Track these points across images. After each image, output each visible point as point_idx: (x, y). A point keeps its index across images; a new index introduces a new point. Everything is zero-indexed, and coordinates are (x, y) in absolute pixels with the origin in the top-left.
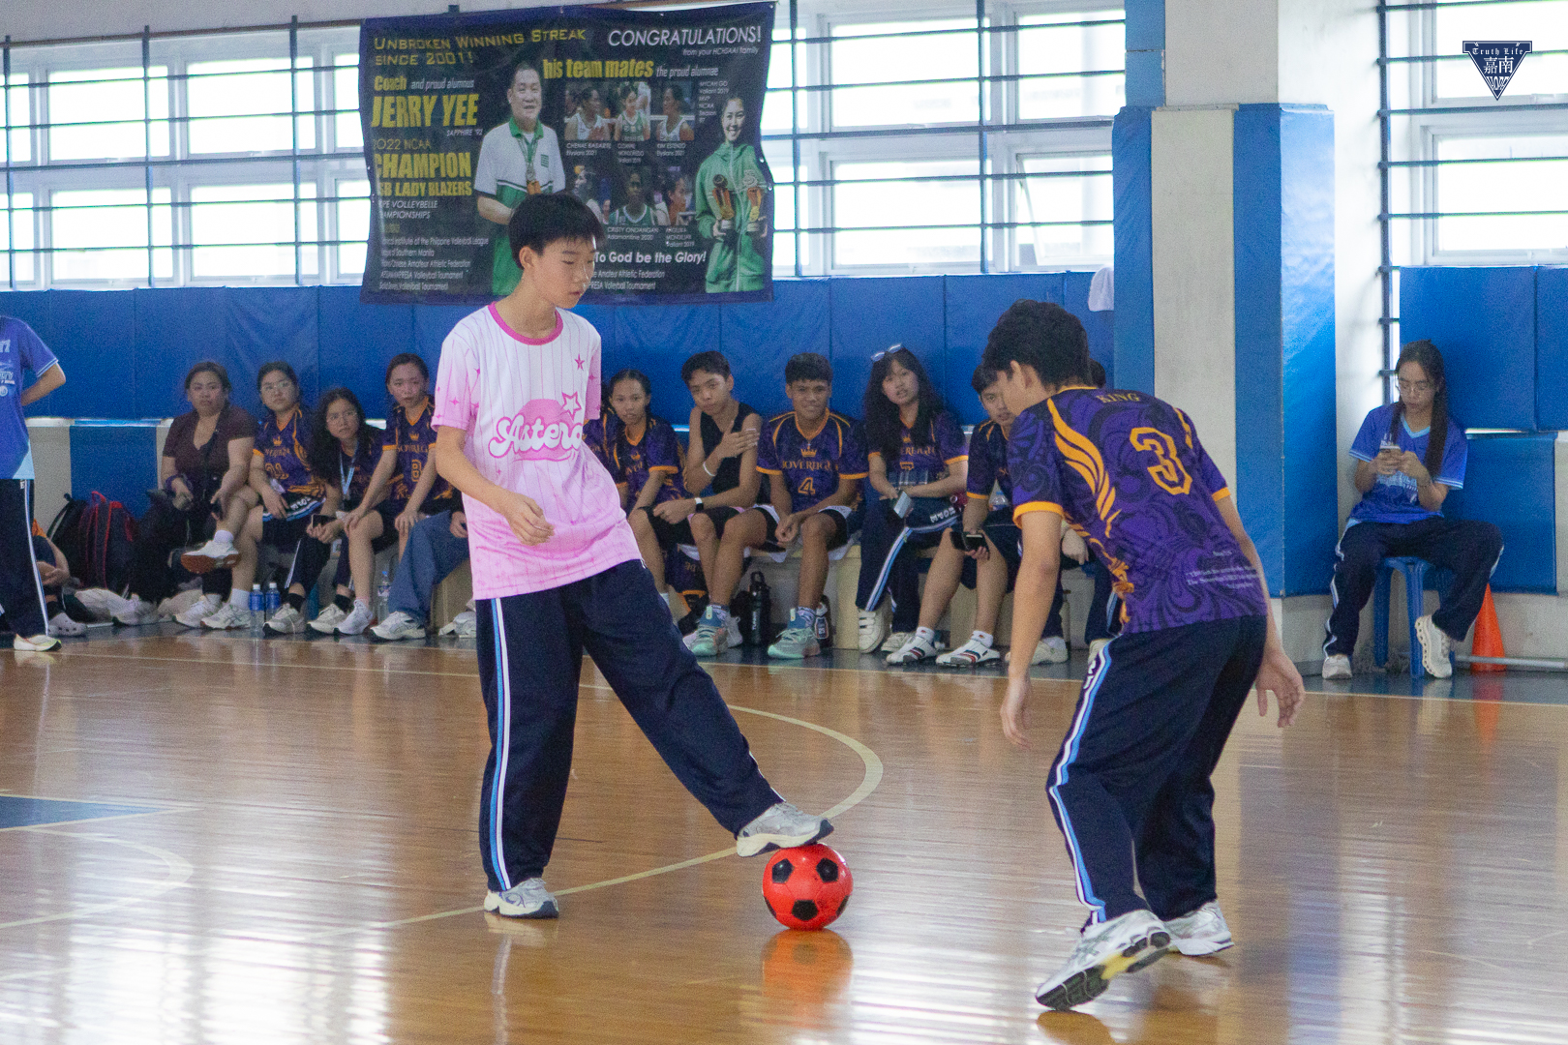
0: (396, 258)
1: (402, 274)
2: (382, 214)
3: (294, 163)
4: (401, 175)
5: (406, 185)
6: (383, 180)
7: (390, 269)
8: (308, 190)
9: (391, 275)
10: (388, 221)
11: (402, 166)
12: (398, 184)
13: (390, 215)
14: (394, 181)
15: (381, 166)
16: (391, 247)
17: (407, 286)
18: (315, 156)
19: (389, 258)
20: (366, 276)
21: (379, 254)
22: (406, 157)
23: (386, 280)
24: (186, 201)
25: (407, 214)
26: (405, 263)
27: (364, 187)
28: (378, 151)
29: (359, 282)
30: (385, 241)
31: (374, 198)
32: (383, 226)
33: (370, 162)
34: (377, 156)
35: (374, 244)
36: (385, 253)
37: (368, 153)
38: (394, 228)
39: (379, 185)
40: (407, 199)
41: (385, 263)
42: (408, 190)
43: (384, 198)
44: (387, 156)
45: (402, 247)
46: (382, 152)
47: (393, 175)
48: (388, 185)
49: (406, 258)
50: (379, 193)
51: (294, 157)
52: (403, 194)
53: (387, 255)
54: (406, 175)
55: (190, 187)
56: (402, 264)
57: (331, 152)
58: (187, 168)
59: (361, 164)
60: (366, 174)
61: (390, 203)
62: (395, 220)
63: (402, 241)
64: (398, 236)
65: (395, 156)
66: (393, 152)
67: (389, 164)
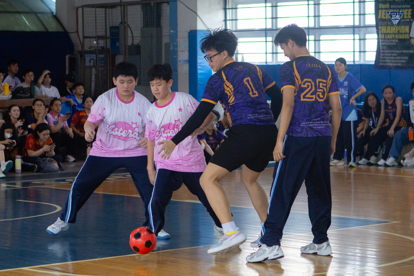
0: (385, 56)
1: (387, 61)
2: (381, 44)
3: (353, 29)
4: (387, 32)
5: (389, 35)
6: (381, 33)
7: (383, 59)
8: (357, 36)
9: (383, 61)
10: (383, 45)
11: (387, 29)
12: (386, 35)
13: (384, 44)
14: (385, 34)
15: (381, 30)
16: (383, 53)
17: (388, 64)
18: (359, 27)
19: (383, 56)
20: (376, 61)
21: (380, 55)
22: (389, 27)
23: (382, 62)
24: (319, 39)
25: (389, 44)
26: (388, 58)
27: (376, 36)
28: (380, 25)
29: (373, 63)
30: (381, 51)
31: (378, 39)
32: (381, 47)
33: (377, 28)
34: (380, 27)
35: (378, 52)
36: (381, 55)
37: (377, 26)
38: (385, 48)
39: (380, 35)
40: (389, 39)
41: (381, 58)
42: (389, 37)
43: (382, 39)
44: (383, 27)
45: (387, 53)
46: (381, 26)
47: (385, 32)
48: (383, 35)
49: (388, 56)
50: (380, 37)
51: (354, 27)
52: (388, 38)
53: (382, 55)
54: (388, 32)
55: (320, 35)
56: (387, 58)
57: (364, 26)
58: (319, 30)
59: (375, 29)
60: (376, 32)
61: (384, 40)
62: (385, 45)
63: (387, 51)
64: (386, 50)
65: (385, 27)
66: (384, 26)
67: (383, 29)
